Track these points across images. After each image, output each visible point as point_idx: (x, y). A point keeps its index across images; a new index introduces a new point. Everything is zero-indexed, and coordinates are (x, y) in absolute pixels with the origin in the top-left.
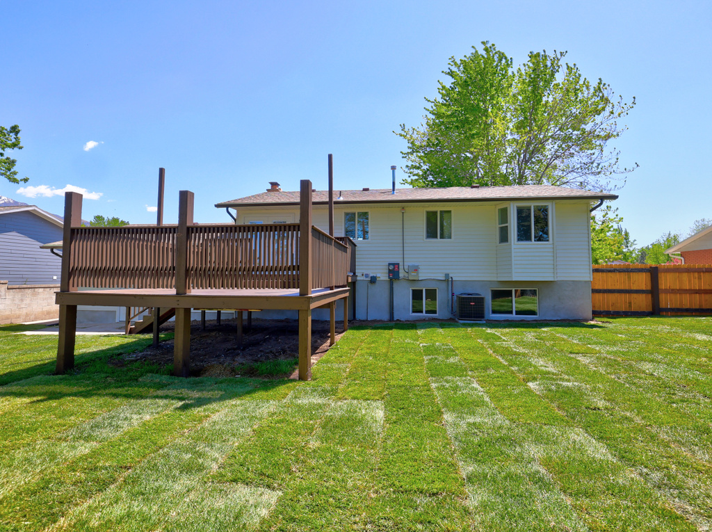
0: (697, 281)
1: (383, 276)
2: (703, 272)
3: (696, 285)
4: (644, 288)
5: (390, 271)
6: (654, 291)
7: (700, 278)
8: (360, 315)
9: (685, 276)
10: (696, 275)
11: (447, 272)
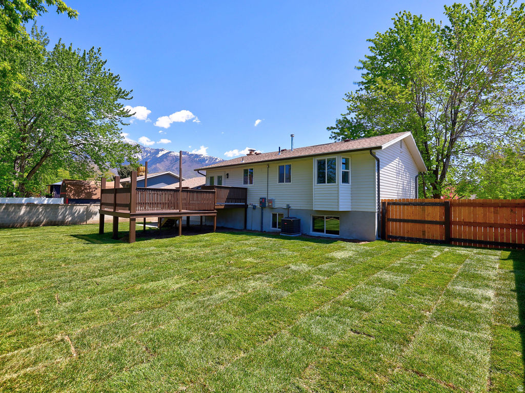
0: (492, 215)
1: (258, 205)
2: (500, 207)
3: (491, 219)
4: (438, 220)
5: (261, 202)
6: (447, 223)
7: (496, 213)
8: (249, 227)
9: (480, 211)
10: (492, 209)
11: (288, 203)
